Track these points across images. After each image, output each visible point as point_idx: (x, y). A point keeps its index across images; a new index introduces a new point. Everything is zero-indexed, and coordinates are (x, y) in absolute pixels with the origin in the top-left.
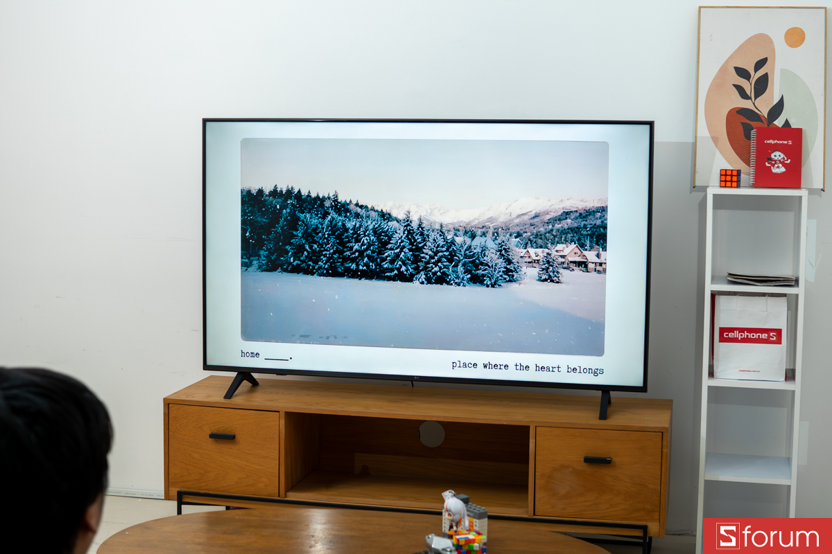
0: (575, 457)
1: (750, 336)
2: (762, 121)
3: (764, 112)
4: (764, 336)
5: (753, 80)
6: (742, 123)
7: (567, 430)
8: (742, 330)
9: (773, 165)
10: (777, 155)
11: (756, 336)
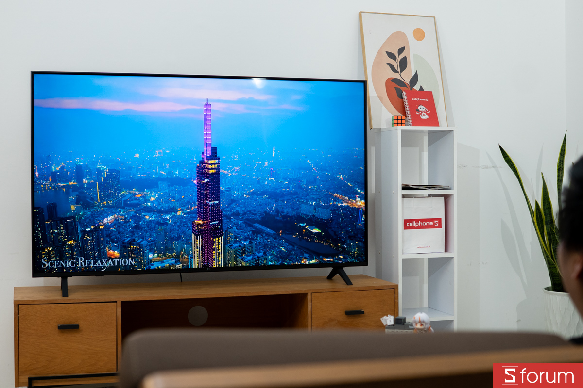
0: (338, 312)
1: (422, 224)
2: (407, 87)
3: (407, 81)
4: (431, 223)
5: (398, 60)
6: (395, 88)
7: (333, 293)
8: (417, 221)
9: (421, 114)
10: (422, 108)
11: (426, 224)
